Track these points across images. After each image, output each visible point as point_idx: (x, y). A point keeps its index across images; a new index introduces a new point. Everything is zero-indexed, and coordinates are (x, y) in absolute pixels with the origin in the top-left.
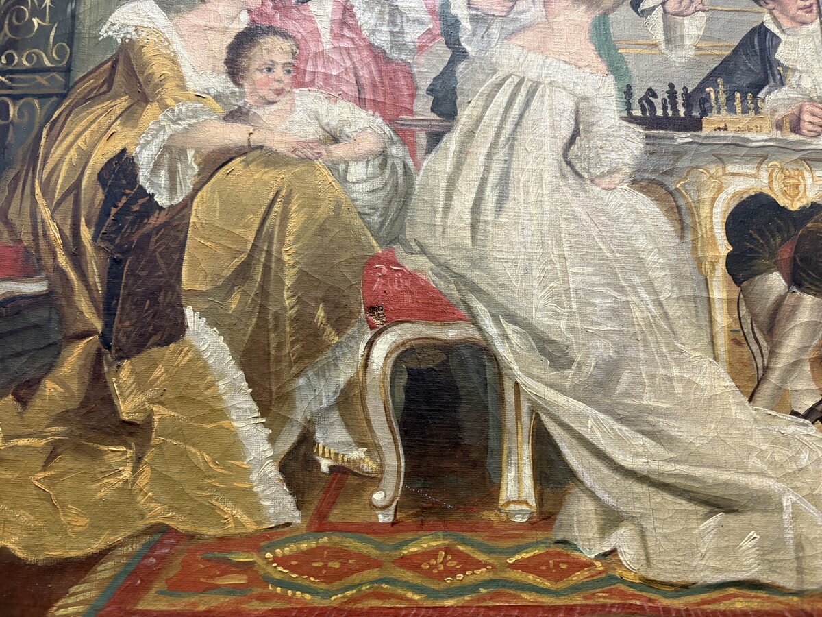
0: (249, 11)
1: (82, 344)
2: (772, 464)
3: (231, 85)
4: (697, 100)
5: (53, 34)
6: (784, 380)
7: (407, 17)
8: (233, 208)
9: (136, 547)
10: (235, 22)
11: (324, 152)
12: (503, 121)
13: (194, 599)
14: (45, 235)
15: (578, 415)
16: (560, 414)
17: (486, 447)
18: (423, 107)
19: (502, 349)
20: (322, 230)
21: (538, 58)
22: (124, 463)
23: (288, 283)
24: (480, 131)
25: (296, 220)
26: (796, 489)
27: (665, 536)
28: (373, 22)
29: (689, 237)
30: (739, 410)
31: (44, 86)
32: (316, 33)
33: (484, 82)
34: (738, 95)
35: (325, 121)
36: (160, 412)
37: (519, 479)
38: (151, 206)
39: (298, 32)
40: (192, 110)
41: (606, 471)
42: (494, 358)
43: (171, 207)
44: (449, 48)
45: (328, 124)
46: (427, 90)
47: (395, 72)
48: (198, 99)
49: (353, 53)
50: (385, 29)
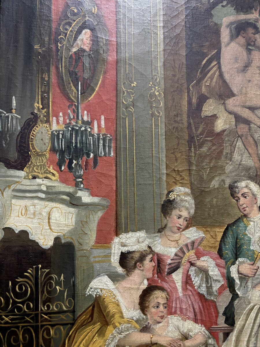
0: (148, 280)
3: (142, 315)
5: (66, 294)
7: (213, 279)
10: (142, 285)
11: (182, 344)
12: (254, 326)
18: (221, 320)
24: (244, 331)
28: (199, 282)
31: (64, 320)
32: (175, 288)
33: (246, 308)
35: (182, 330)
39: (169, 288)
40: (126, 328)
44: (231, 293)
45: (183, 331)
46: (223, 314)
47: (209, 306)
48: (129, 322)
49: (192, 297)
50: (204, 285)
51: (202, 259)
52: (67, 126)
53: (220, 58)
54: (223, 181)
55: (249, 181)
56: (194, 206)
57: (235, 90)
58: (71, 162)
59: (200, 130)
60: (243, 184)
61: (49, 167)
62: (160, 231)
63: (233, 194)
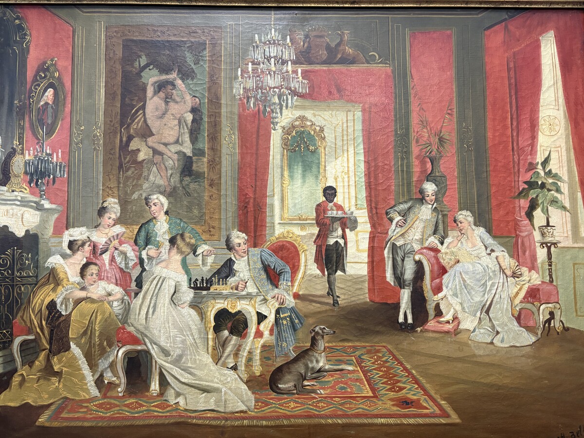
0: (86, 258)
1: (44, 352)
2: (220, 381)
3: (82, 280)
4: (210, 282)
5: (32, 266)
6: (226, 359)
7: (130, 259)
8: (82, 315)
9: (60, 402)
10: (82, 261)
11: (107, 299)
12: (155, 289)
13: (74, 414)
14: (33, 323)
15: (171, 368)
16: (166, 368)
17: (147, 377)
18: (133, 284)
19: (152, 352)
20: (106, 320)
21: (165, 270)
22: (56, 382)
23: (97, 335)
25: (99, 318)
26: (226, 387)
27: (191, 398)
28: (120, 260)
29: (204, 321)
30: (213, 367)
31: (31, 281)
32: (104, 264)
33: (150, 277)
34: (221, 280)
35: (107, 290)
36: (65, 369)
37: (155, 385)
38: (61, 315)
39: (100, 264)
40: (71, 288)
41: (177, 382)
42: (150, 354)
43: (66, 315)
44: (141, 268)
46: (135, 280)
47: (126, 275)
48: (72, 284)
49: (115, 270)
50: (123, 262)
51: (123, 245)
52: (36, 157)
53: (145, 108)
54: (141, 194)
55: (159, 195)
56: (119, 211)
57: (154, 131)
58: (37, 181)
59: (127, 159)
60: (155, 197)
61: (23, 184)
62: (96, 227)
63: (147, 204)
